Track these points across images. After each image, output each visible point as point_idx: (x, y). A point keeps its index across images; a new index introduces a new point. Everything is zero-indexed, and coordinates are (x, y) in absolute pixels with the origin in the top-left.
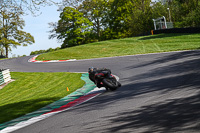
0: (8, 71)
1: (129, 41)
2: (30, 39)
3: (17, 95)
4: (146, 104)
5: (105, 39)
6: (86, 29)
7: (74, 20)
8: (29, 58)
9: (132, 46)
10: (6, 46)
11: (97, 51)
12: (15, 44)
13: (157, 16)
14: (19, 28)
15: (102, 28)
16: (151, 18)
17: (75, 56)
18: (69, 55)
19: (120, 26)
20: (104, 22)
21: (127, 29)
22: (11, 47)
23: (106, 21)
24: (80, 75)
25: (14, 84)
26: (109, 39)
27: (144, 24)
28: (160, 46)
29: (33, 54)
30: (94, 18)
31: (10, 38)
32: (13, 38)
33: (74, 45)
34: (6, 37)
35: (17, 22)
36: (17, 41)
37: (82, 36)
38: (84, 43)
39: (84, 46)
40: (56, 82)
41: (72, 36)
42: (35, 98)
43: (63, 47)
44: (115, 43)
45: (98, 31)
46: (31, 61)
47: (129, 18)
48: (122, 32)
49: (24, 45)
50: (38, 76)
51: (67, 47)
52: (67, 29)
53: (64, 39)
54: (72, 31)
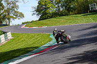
0: (10, 33)
1: (76, 17)
2: (22, 15)
3: (15, 45)
4: (87, 50)
5: (63, 16)
6: (52, 10)
7: (46, 5)
8: (21, 26)
9: (78, 19)
10: (9, 19)
12: (14, 18)
13: (91, 3)
14: (16, 10)
15: (61, 9)
16: (88, 4)
17: (46, 24)
18: (43, 24)
19: (71, 8)
20: (62, 6)
21: (75, 10)
22: (11, 20)
24: (50, 35)
25: (13, 39)
26: (65, 15)
27: (84, 7)
28: (93, 19)
29: (23, 24)
30: (57, 4)
31: (11, 15)
32: (12, 15)
33: (46, 19)
34: (9, 14)
35: (15, 6)
36: (15, 16)
37: (50, 14)
38: (51, 18)
39: (52, 19)
40: (36, 39)
41: (44, 14)
42: (25, 47)
43: (40, 20)
44: (68, 18)
45: (59, 11)
47: (76, 4)
48: (72, 11)
49: (19, 19)
50: (26, 35)
51: (42, 20)
52: (42, 10)
53: (40, 16)
54: (45, 11)
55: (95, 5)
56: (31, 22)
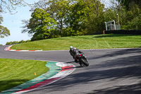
1: (86, 38)
2: (7, 32)
4: (98, 89)
5: (66, 36)
6: (51, 26)
7: (42, 19)
8: (5, 47)
9: (88, 43)
13: (108, 20)
15: (65, 26)
16: (104, 21)
17: (42, 47)
18: (37, 47)
19: (79, 26)
20: (66, 22)
21: (84, 28)
23: (67, 22)
24: (46, 63)
27: (98, 25)
28: (110, 44)
29: (8, 44)
30: (58, 18)
33: (42, 39)
37: (48, 32)
38: (50, 37)
39: (50, 40)
40: (26, 67)
41: (40, 31)
44: (74, 39)
45: (61, 28)
46: (6, 49)
47: (86, 20)
48: (80, 30)
49: (2, 37)
50: (11, 62)
51: (35, 40)
52: (36, 26)
53: (33, 34)
54: (40, 28)
55: (113, 23)
56: (20, 43)
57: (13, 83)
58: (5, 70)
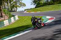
0: (17, 16)
2: (24, 5)
3: (20, 24)
5: (50, 5)
6: (43, 1)
9: (60, 7)
10: (16, 7)
11: (47, 9)
14: (20, 1)
17: (40, 10)
18: (38, 10)
21: (58, 1)
22: (18, 8)
24: (42, 17)
25: (19, 20)
26: (51, 5)
29: (25, 10)
31: (17, 5)
33: (40, 7)
34: (16, 4)
36: (20, 6)
37: (42, 4)
39: (43, 7)
42: (26, 25)
43: (36, 8)
44: (53, 6)
45: (48, 2)
46: (25, 12)
49: (22, 7)
50: (27, 17)
51: (37, 7)
52: (37, 1)
53: (36, 5)
54: (39, 2)
56: (30, 9)
57: (29, 26)
58: (25, 21)
